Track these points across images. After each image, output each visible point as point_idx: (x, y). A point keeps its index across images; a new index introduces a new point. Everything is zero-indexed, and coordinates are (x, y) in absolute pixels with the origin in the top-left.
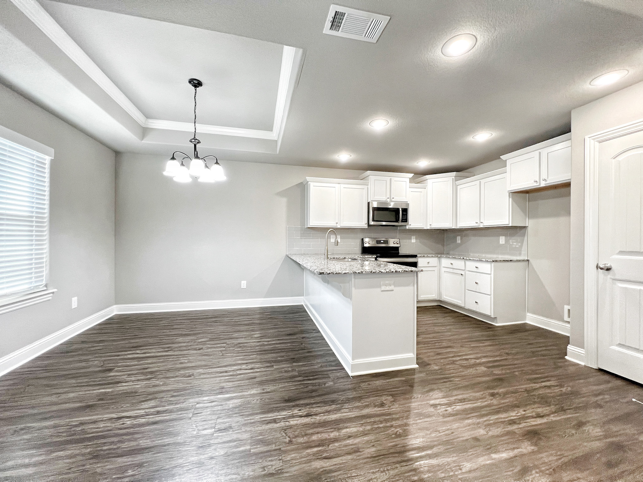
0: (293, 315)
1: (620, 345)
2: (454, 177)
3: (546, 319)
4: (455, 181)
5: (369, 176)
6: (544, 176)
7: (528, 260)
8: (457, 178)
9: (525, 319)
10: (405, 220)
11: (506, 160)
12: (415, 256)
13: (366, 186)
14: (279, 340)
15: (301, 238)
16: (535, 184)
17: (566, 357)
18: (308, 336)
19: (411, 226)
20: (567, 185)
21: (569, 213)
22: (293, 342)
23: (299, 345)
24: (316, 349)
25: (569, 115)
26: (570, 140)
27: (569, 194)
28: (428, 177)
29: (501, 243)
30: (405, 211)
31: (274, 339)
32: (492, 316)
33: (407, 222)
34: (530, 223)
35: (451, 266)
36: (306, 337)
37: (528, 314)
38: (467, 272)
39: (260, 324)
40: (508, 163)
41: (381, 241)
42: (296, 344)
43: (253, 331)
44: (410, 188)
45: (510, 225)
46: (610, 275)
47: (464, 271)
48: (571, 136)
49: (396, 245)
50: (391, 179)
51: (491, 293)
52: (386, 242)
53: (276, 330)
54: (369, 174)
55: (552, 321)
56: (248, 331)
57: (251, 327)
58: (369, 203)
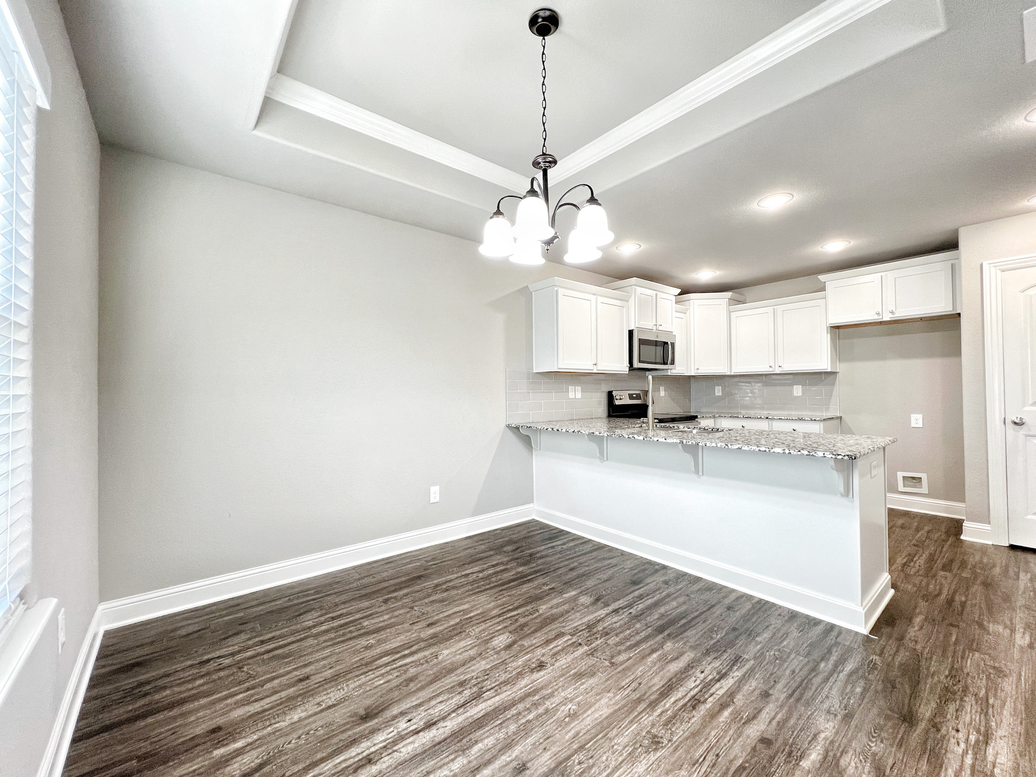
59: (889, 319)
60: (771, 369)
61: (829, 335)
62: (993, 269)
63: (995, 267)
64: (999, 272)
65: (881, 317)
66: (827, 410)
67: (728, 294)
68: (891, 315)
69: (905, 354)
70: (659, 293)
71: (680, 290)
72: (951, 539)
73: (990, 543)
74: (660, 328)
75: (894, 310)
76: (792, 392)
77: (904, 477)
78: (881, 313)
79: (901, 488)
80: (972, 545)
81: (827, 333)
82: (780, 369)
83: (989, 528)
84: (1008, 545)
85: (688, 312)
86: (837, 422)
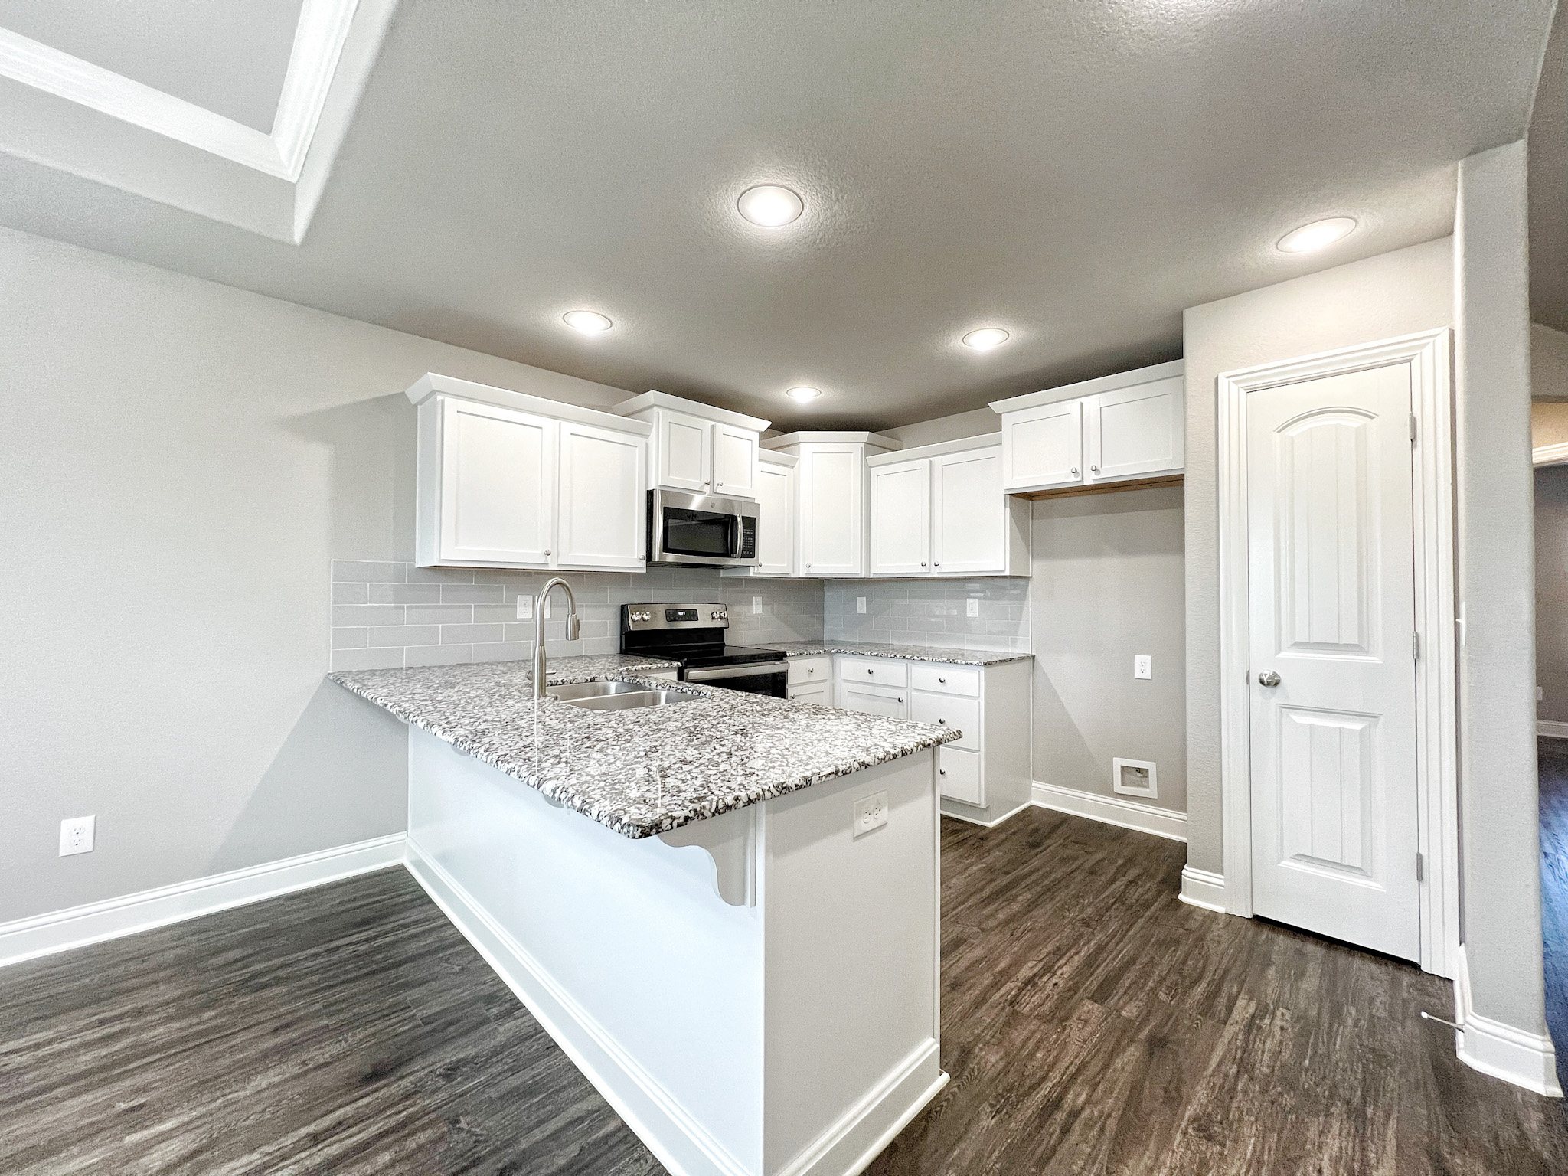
0: (371, 933)
1: (1300, 857)
2: (863, 445)
3: (1074, 793)
4: (866, 456)
5: (651, 407)
6: (1093, 461)
7: (1034, 657)
8: (872, 448)
9: (1027, 797)
10: (750, 552)
11: (1001, 415)
12: (781, 656)
13: (644, 440)
14: (315, 1139)
15: (395, 608)
16: (1073, 478)
17: (1181, 897)
18: (471, 1051)
19: (761, 570)
20: (1175, 482)
21: (1181, 548)
22: (403, 1125)
23: (441, 1139)
24: (538, 1135)
25: (1180, 317)
26: (1181, 378)
27: (1181, 504)
28: (801, 435)
29: (969, 615)
30: (750, 523)
31: (289, 1140)
32: (983, 806)
33: (753, 556)
34: (1035, 568)
35: (867, 678)
36: (463, 1062)
37: (1035, 784)
38: (914, 693)
39: (187, 1044)
40: (1007, 421)
41: (680, 613)
42: (422, 1138)
43: (135, 1117)
44: (760, 460)
45: (1007, 573)
46: (1276, 697)
47: (904, 692)
48: (1183, 367)
49: (718, 624)
50: (713, 427)
51: (979, 747)
52: (692, 615)
53: (291, 1069)
54: (652, 403)
55: (1087, 796)
56: (97, 1129)
57: (117, 1096)
58: (650, 494)
59: (1092, 483)
60: (924, 570)
61: (1008, 510)
62: (1234, 387)
63: (1236, 382)
64: (1243, 393)
65: (1079, 479)
66: (1014, 642)
67: (865, 435)
68: (1093, 476)
69: (1127, 548)
70: (718, 425)
71: (770, 423)
72: (1163, 900)
73: (1221, 910)
74: (720, 490)
75: (1099, 467)
76: (963, 610)
77: (1123, 768)
78: (1079, 471)
79: (1118, 788)
80: (1192, 910)
81: (1005, 507)
82: (937, 569)
83: (1222, 882)
84: (1251, 917)
85: (797, 466)
86: (1027, 664)
